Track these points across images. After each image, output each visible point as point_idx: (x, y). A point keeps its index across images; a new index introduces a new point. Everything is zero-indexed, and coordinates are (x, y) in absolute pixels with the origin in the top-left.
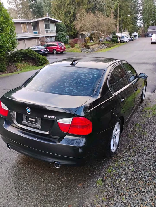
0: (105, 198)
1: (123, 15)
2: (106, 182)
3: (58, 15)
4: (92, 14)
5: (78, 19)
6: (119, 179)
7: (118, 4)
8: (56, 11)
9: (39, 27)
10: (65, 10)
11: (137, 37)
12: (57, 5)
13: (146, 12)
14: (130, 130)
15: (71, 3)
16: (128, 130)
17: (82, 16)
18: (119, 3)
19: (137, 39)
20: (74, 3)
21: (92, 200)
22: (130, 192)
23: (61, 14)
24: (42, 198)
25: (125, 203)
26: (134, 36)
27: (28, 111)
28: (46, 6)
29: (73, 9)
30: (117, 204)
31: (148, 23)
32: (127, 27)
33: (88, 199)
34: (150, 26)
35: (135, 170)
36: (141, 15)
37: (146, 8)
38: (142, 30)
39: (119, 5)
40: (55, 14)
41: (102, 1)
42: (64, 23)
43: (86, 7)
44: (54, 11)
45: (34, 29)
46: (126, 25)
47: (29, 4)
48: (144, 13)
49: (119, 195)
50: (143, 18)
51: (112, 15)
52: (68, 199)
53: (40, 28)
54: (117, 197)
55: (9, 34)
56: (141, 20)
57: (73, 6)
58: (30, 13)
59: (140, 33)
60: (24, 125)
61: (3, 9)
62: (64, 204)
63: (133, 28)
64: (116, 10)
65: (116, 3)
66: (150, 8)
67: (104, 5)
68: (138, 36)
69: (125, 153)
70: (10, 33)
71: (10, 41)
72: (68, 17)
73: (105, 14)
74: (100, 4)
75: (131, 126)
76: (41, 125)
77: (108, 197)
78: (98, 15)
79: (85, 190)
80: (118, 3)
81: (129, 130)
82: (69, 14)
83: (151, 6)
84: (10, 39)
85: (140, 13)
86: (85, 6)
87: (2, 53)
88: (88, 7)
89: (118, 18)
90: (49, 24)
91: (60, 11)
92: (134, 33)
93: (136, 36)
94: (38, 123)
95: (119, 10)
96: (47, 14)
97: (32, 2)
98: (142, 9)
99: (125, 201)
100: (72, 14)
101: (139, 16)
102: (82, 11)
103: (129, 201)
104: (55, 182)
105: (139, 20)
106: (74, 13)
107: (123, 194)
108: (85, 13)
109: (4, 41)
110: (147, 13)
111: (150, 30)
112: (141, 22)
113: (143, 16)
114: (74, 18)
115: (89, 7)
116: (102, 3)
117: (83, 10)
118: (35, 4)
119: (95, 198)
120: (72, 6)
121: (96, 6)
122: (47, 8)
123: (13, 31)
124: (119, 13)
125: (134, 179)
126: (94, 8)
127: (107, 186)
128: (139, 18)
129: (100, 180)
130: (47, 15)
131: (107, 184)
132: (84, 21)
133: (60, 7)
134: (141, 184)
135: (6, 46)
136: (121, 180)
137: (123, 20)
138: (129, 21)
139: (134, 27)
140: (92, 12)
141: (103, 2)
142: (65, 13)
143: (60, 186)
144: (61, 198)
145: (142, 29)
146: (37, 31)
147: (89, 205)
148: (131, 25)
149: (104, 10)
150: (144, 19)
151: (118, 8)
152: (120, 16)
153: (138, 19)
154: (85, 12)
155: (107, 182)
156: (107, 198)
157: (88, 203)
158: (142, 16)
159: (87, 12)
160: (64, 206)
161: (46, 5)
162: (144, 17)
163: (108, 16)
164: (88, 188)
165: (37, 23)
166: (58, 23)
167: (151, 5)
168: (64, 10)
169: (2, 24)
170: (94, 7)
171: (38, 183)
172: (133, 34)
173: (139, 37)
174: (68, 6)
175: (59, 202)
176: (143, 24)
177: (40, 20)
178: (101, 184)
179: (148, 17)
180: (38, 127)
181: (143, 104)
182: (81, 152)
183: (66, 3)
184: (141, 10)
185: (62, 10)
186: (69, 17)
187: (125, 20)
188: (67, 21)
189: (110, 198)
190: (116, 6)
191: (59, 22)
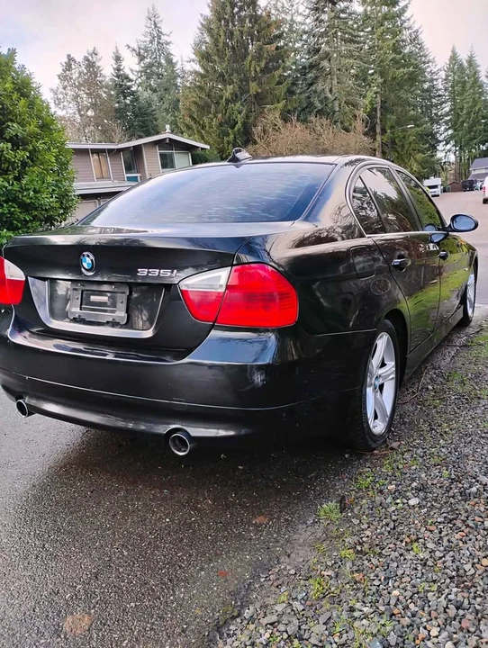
0: (351, 551)
1: (392, 127)
2: (352, 511)
3: (199, 131)
4: (298, 124)
5: (258, 141)
6: (398, 501)
7: (376, 97)
8: (193, 119)
9: (143, 163)
10: (220, 115)
11: (438, 191)
12: (195, 103)
13: (461, 119)
14: (430, 387)
15: (237, 97)
16: (422, 388)
17: (270, 130)
18: (378, 95)
19: (438, 196)
20: (244, 97)
21: (301, 560)
22: (440, 533)
23: (207, 128)
24: (126, 553)
25: (422, 560)
26: (430, 187)
27: (85, 265)
28: (167, 110)
29: (244, 112)
30: (395, 564)
31: (470, 152)
32: (406, 160)
33: (289, 556)
34: (475, 157)
35: (453, 476)
36: (446, 130)
37: (462, 109)
38: (453, 172)
39: (378, 100)
40: (189, 127)
41: (327, 90)
42: (215, 152)
43: (280, 105)
44: (188, 120)
45: (129, 169)
46: (404, 156)
47: (117, 105)
48: (456, 123)
49: (402, 541)
50: (452, 137)
51: (359, 125)
52: (216, 554)
53: (146, 167)
54: (392, 546)
55: (52, 170)
56: (447, 144)
57: (242, 105)
58: (118, 130)
59: (446, 179)
60: (75, 320)
61: (38, 101)
62: (202, 569)
63: (423, 164)
64: (372, 114)
65: (370, 94)
66: (472, 107)
67: (335, 99)
68: (440, 188)
69: (414, 440)
70: (55, 168)
71: (54, 190)
72: (228, 135)
73: (339, 124)
74: (323, 96)
75: (431, 379)
76: (127, 312)
77: (359, 548)
78: (319, 128)
79: (278, 533)
80: (376, 93)
81: (427, 388)
82: (233, 128)
83: (475, 102)
84: (57, 186)
85: (446, 123)
86: (278, 102)
87: (30, 224)
88: (285, 106)
89: (379, 138)
90: (171, 155)
91: (206, 120)
92: (428, 178)
93: (436, 187)
94: (119, 305)
95: (379, 115)
96: (168, 127)
97: (125, 98)
98: (451, 110)
99: (421, 556)
100: (239, 125)
101: (443, 131)
102: (271, 117)
103: (438, 554)
104: (173, 513)
105: (440, 142)
106: (244, 124)
107: (414, 537)
108: (280, 123)
109: (35, 191)
110: (463, 122)
111: (476, 170)
112: (448, 147)
113: (455, 130)
114: (245, 138)
115: (289, 107)
116: (330, 96)
117: (273, 115)
118: (133, 105)
119: (315, 554)
120: (238, 104)
121: (311, 104)
122: (167, 114)
123: (64, 164)
124: (381, 121)
125: (453, 497)
126: (303, 110)
127: (356, 521)
128: (443, 136)
129: (330, 506)
130: (168, 130)
131: (356, 517)
132: (275, 144)
133: (204, 108)
134: (476, 508)
135: (41, 205)
136: (404, 504)
137: (393, 142)
138: (410, 143)
139: (426, 162)
140: (298, 120)
141: (331, 91)
142: (221, 125)
143: (190, 524)
144: (194, 552)
145: (451, 171)
146: (138, 175)
147: (292, 572)
148: (419, 156)
149: (334, 114)
150: (456, 138)
151: (376, 108)
152: (383, 131)
153: (440, 139)
154: (279, 120)
155: (356, 511)
156: (358, 552)
157: (288, 568)
158: (450, 132)
159: (285, 120)
160: (203, 573)
161: (164, 107)
162: (456, 133)
163: (347, 130)
164: (287, 527)
165: (137, 151)
166: (199, 151)
167: (474, 99)
168: (216, 117)
169: (31, 141)
170: (306, 107)
171: (114, 516)
172: (427, 183)
173: (444, 191)
174: (227, 104)
175: (186, 563)
176: (455, 154)
177: (144, 144)
178: (336, 515)
179: (470, 132)
180: (117, 321)
181: (470, 330)
182: (260, 384)
183: (221, 97)
184: (447, 115)
185: (210, 116)
186: (232, 136)
187: (400, 141)
188: (226, 145)
189: (367, 551)
190: (371, 103)
191: (202, 149)
